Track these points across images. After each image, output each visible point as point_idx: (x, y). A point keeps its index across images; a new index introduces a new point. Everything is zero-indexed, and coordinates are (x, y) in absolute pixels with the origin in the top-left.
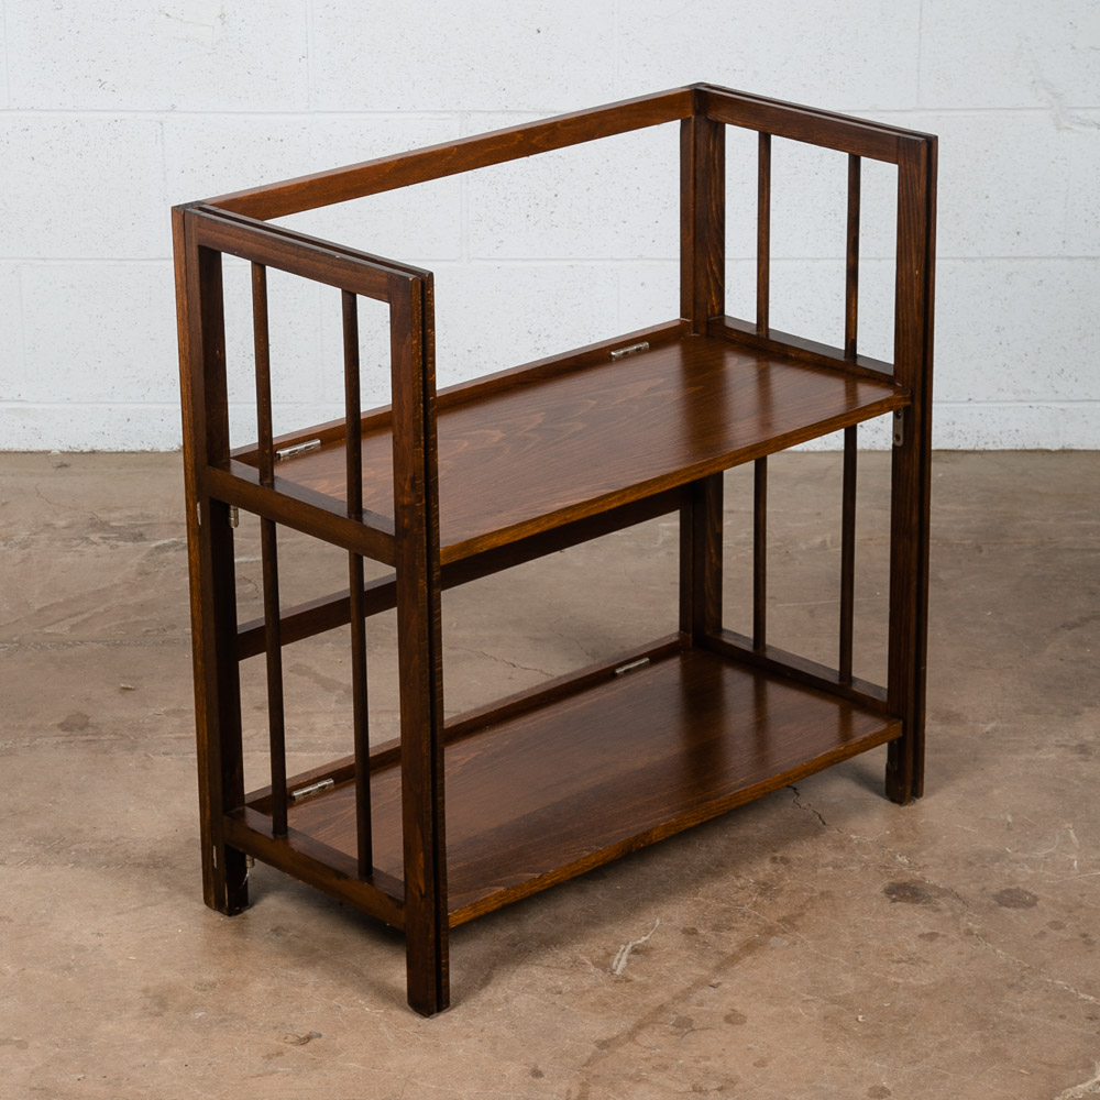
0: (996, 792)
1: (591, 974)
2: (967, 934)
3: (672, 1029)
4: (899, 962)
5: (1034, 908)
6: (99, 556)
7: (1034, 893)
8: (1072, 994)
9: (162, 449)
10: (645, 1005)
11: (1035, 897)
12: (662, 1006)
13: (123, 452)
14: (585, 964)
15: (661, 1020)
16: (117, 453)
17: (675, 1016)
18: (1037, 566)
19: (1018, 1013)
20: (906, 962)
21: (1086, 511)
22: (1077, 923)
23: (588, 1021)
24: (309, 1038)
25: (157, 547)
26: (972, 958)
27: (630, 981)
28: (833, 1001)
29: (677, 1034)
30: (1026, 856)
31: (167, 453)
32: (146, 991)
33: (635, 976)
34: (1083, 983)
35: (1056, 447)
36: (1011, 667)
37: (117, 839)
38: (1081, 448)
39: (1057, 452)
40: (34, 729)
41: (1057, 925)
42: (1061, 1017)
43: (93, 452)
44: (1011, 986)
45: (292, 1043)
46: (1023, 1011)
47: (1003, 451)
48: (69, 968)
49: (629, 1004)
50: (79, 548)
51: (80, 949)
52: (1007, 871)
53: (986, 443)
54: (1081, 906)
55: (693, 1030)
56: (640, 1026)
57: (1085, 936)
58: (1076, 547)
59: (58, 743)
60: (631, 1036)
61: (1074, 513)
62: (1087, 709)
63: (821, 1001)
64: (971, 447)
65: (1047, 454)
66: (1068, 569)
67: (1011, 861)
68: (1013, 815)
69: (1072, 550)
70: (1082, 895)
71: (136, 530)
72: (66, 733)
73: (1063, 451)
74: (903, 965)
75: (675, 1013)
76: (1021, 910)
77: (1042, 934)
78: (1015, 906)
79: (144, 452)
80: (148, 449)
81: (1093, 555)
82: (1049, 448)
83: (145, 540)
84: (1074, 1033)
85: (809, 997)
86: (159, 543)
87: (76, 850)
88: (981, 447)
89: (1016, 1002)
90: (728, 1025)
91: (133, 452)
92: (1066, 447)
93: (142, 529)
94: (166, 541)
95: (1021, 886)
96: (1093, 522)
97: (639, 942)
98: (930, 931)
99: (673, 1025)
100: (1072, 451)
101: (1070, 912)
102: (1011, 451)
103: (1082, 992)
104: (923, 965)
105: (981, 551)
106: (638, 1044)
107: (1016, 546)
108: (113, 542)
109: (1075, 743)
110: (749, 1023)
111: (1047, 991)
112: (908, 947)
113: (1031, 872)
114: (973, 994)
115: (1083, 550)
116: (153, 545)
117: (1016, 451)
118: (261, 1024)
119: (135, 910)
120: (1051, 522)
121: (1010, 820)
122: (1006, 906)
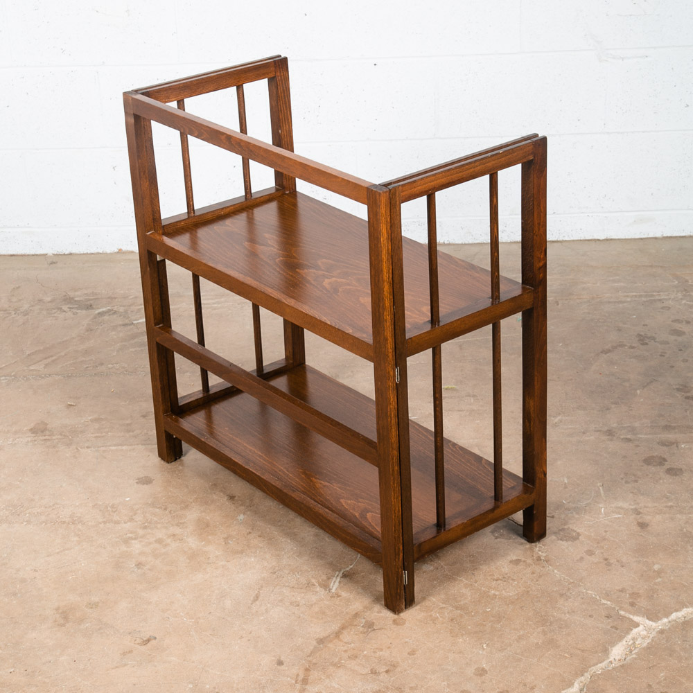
0: (559, 462)
1: (317, 592)
2: (538, 560)
3: (361, 629)
4: (497, 580)
5: (577, 541)
6: (65, 320)
7: (578, 531)
8: (598, 601)
9: (109, 252)
10: (347, 613)
11: (578, 533)
12: (357, 613)
13: (87, 254)
14: (314, 585)
15: (355, 623)
16: (84, 254)
17: (364, 621)
18: (589, 313)
19: (565, 614)
20: (501, 580)
21: (618, 277)
22: (602, 551)
23: (312, 625)
24: (148, 640)
25: (99, 313)
26: (540, 577)
27: (340, 596)
28: (457, 608)
29: (364, 633)
30: (574, 506)
31: (111, 254)
32: (58, 609)
33: (343, 593)
34: (604, 592)
35: (603, 238)
36: (571, 380)
37: (54, 505)
38: (617, 238)
40: (16, 432)
41: (590, 553)
42: (590, 616)
43: (71, 254)
44: (562, 595)
45: (138, 644)
46: (568, 612)
47: (573, 241)
48: (15, 594)
49: (338, 612)
50: (56, 315)
51: (23, 581)
52: (563, 516)
53: (564, 237)
54: (605, 539)
55: (374, 630)
56: (343, 628)
57: (606, 559)
58: (612, 300)
59: (28, 442)
60: (337, 635)
61: (611, 278)
62: (613, 406)
63: (451, 608)
64: (555, 239)
65: (597, 242)
66: (607, 315)
67: (566, 509)
68: (568, 478)
69: (609, 302)
70: (606, 532)
71: (88, 303)
72: (33, 435)
73: (607, 240)
74: (499, 582)
75: (364, 618)
76: (570, 543)
77: (582, 558)
78: (566, 540)
79: (98, 253)
80: (101, 252)
81: (621, 305)
82: (599, 238)
83: (93, 308)
84: (598, 628)
85: (444, 606)
86: (100, 310)
87: (29, 513)
88: (560, 239)
89: (564, 606)
90: (394, 626)
91: (93, 254)
93: (91, 302)
94: (104, 309)
95: (571, 526)
96: (622, 284)
97: (348, 569)
98: (516, 558)
99: (363, 627)
100: (611, 239)
101: (598, 543)
102: (578, 240)
103: (604, 599)
104: (511, 582)
105: (558, 304)
106: (341, 640)
107: (578, 301)
108: (75, 311)
109: (606, 429)
110: (407, 624)
111: (582, 598)
112: (503, 570)
113: (577, 516)
114: (539, 601)
115: (615, 302)
116: (97, 312)
117: (581, 240)
118: (122, 631)
119: (58, 553)
120: (598, 285)
121: (566, 481)
122: (561, 540)
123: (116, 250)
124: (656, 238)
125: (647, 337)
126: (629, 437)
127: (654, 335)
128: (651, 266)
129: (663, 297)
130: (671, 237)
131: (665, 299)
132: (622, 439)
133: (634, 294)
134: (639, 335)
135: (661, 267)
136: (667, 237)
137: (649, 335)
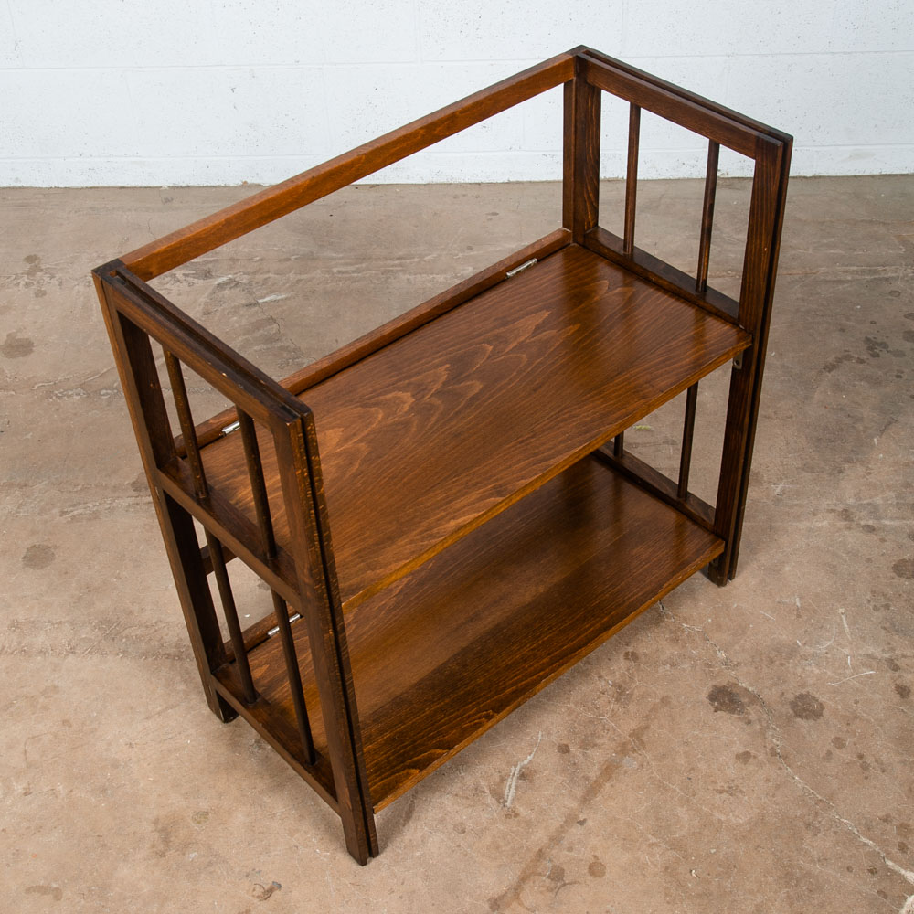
1: (488, 805)
2: (772, 755)
3: (548, 882)
4: (721, 792)
5: (821, 719)
6: (179, 295)
7: (821, 699)
9: (232, 184)
10: (527, 847)
12: (540, 850)
13: (207, 187)
14: (484, 792)
15: (539, 871)
16: (203, 188)
17: (550, 865)
18: (803, 300)
20: (727, 791)
21: (833, 240)
22: (855, 739)
24: (271, 891)
25: (218, 285)
26: (777, 787)
27: (518, 814)
28: (672, 847)
29: (552, 890)
30: (812, 650)
31: (234, 188)
32: (156, 822)
33: (521, 809)
34: (864, 822)
35: (810, 175)
36: (791, 417)
37: (156, 623)
39: (811, 178)
40: (115, 489)
41: (839, 743)
42: (849, 871)
43: (189, 187)
45: (259, 897)
48: (104, 790)
49: (516, 847)
50: (168, 286)
51: (115, 765)
52: (799, 670)
54: (857, 718)
55: (564, 884)
56: (524, 879)
57: (862, 758)
58: (829, 278)
59: (129, 505)
60: (517, 892)
62: (847, 466)
63: (662, 845)
65: (804, 180)
66: (825, 303)
67: (801, 657)
68: (801, 598)
69: (826, 282)
70: (856, 702)
71: (207, 267)
72: (135, 494)
73: (815, 178)
74: (724, 796)
75: (551, 861)
76: (811, 721)
77: (829, 753)
78: (807, 716)
79: (220, 186)
80: (223, 184)
81: (841, 287)
82: (805, 175)
83: (211, 277)
85: (655, 840)
86: (220, 280)
87: (127, 637)
89: (813, 847)
90: (592, 878)
91: (213, 187)
92: (817, 175)
93: (210, 267)
94: (225, 279)
95: (809, 689)
96: (838, 251)
97: (526, 762)
98: (744, 750)
99: (549, 877)
100: (820, 177)
101: (848, 724)
103: (866, 836)
104: (740, 796)
107: (788, 278)
108: (190, 279)
109: (840, 508)
110: (607, 875)
111: (835, 833)
112: (728, 772)
113: (817, 671)
115: (834, 281)
116: (216, 283)
118: (237, 870)
119: (159, 713)
120: (810, 252)
121: (798, 604)
122: (800, 716)
123: (240, 183)
124: (872, 176)
125: (877, 343)
126: (871, 523)
127: (885, 340)
128: (871, 222)
129: (890, 275)
130: (890, 175)
131: (892, 278)
132: (864, 526)
133: (855, 268)
134: (867, 340)
135: (884, 224)
136: (886, 175)
137: (879, 341)
